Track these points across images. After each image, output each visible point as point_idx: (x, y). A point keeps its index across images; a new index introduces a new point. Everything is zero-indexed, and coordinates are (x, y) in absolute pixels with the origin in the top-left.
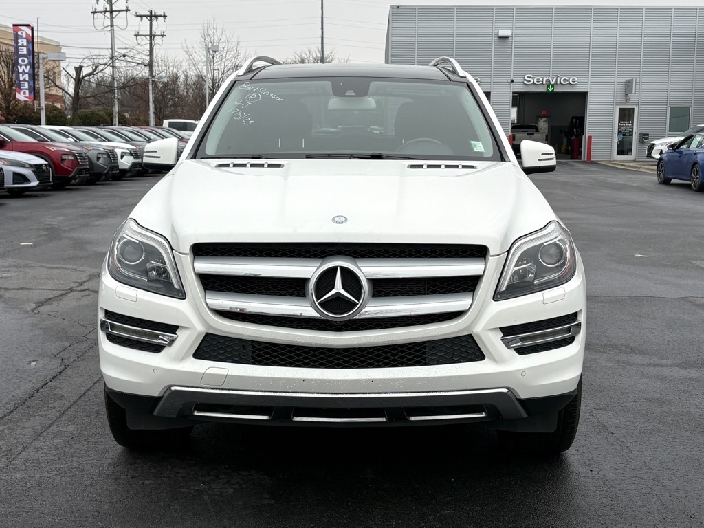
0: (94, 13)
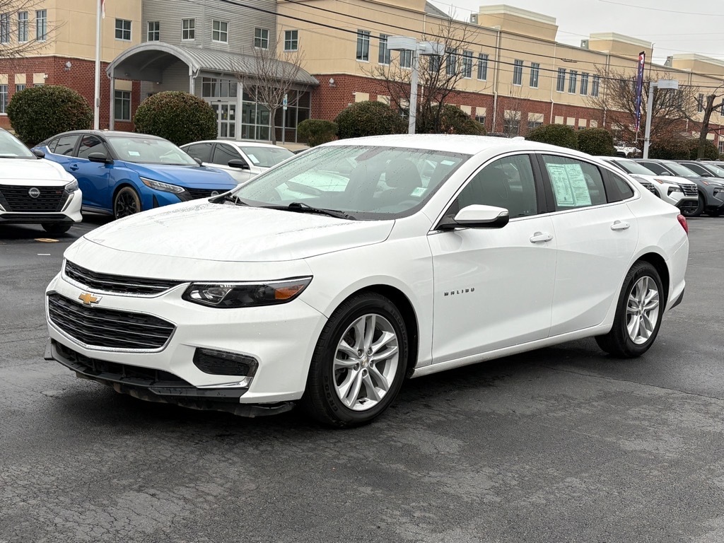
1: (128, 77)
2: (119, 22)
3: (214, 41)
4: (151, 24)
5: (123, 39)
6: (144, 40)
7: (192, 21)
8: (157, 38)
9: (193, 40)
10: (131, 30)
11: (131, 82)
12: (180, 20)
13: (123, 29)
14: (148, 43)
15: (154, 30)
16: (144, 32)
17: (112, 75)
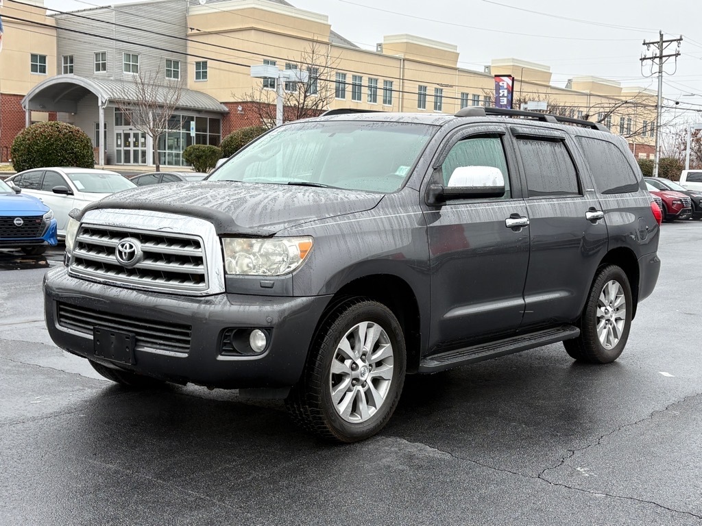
0: (642, 59)
1: (43, 109)
2: (34, 57)
3: (125, 72)
4: (66, 58)
5: (38, 73)
6: (59, 73)
7: (104, 54)
8: (71, 71)
9: (105, 72)
10: (47, 65)
11: (48, 114)
12: (92, 53)
13: (39, 63)
14: (63, 75)
15: (69, 63)
16: (59, 66)
17: (27, 107)
